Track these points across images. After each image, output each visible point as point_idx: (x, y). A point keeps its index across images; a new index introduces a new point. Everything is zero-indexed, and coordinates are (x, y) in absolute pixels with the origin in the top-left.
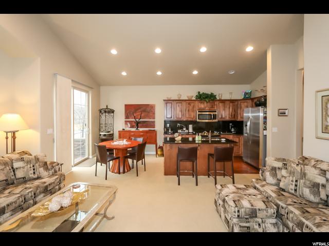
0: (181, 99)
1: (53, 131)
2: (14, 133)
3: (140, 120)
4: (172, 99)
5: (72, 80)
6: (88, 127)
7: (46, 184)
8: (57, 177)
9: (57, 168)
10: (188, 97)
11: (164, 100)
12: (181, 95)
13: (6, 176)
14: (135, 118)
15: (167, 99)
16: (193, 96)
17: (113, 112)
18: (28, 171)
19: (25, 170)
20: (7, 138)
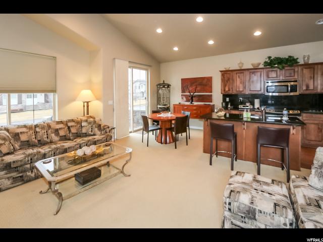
0: (243, 68)
1: (114, 102)
2: (88, 102)
3: (195, 94)
4: (230, 69)
5: (129, 62)
6: (148, 100)
7: (95, 140)
8: (104, 136)
9: (108, 130)
10: (252, 65)
11: (221, 71)
12: (243, 64)
13: (77, 130)
14: (189, 92)
15: (224, 70)
16: (259, 64)
17: (169, 86)
18: (88, 129)
19: (87, 128)
20: (84, 106)
